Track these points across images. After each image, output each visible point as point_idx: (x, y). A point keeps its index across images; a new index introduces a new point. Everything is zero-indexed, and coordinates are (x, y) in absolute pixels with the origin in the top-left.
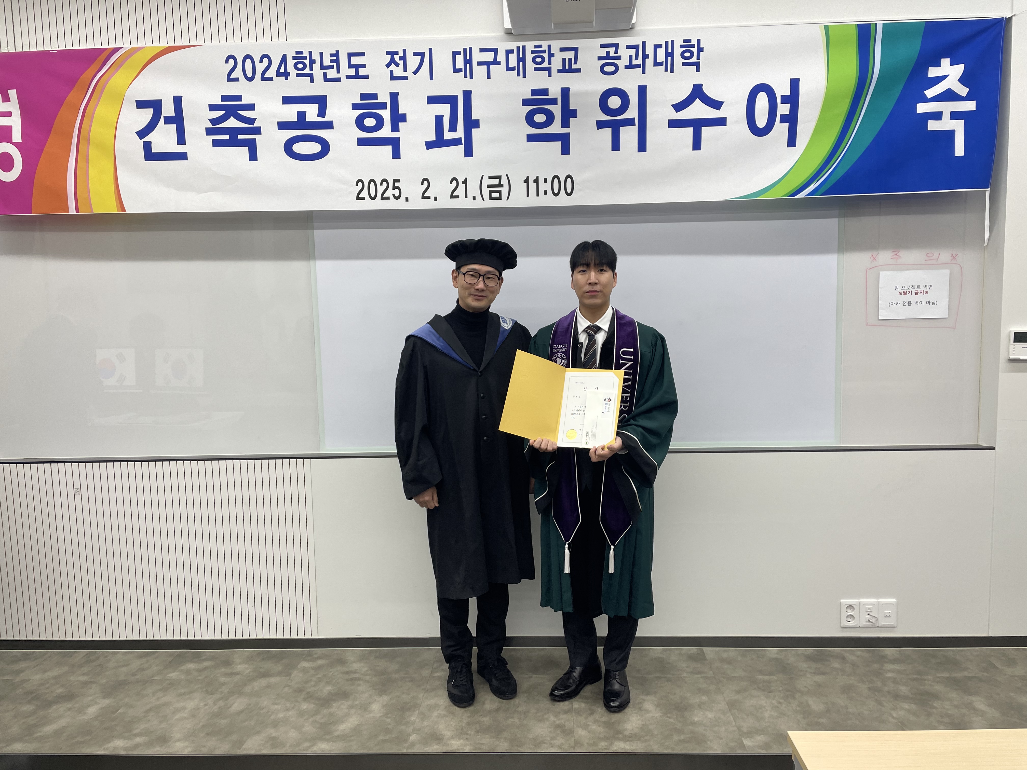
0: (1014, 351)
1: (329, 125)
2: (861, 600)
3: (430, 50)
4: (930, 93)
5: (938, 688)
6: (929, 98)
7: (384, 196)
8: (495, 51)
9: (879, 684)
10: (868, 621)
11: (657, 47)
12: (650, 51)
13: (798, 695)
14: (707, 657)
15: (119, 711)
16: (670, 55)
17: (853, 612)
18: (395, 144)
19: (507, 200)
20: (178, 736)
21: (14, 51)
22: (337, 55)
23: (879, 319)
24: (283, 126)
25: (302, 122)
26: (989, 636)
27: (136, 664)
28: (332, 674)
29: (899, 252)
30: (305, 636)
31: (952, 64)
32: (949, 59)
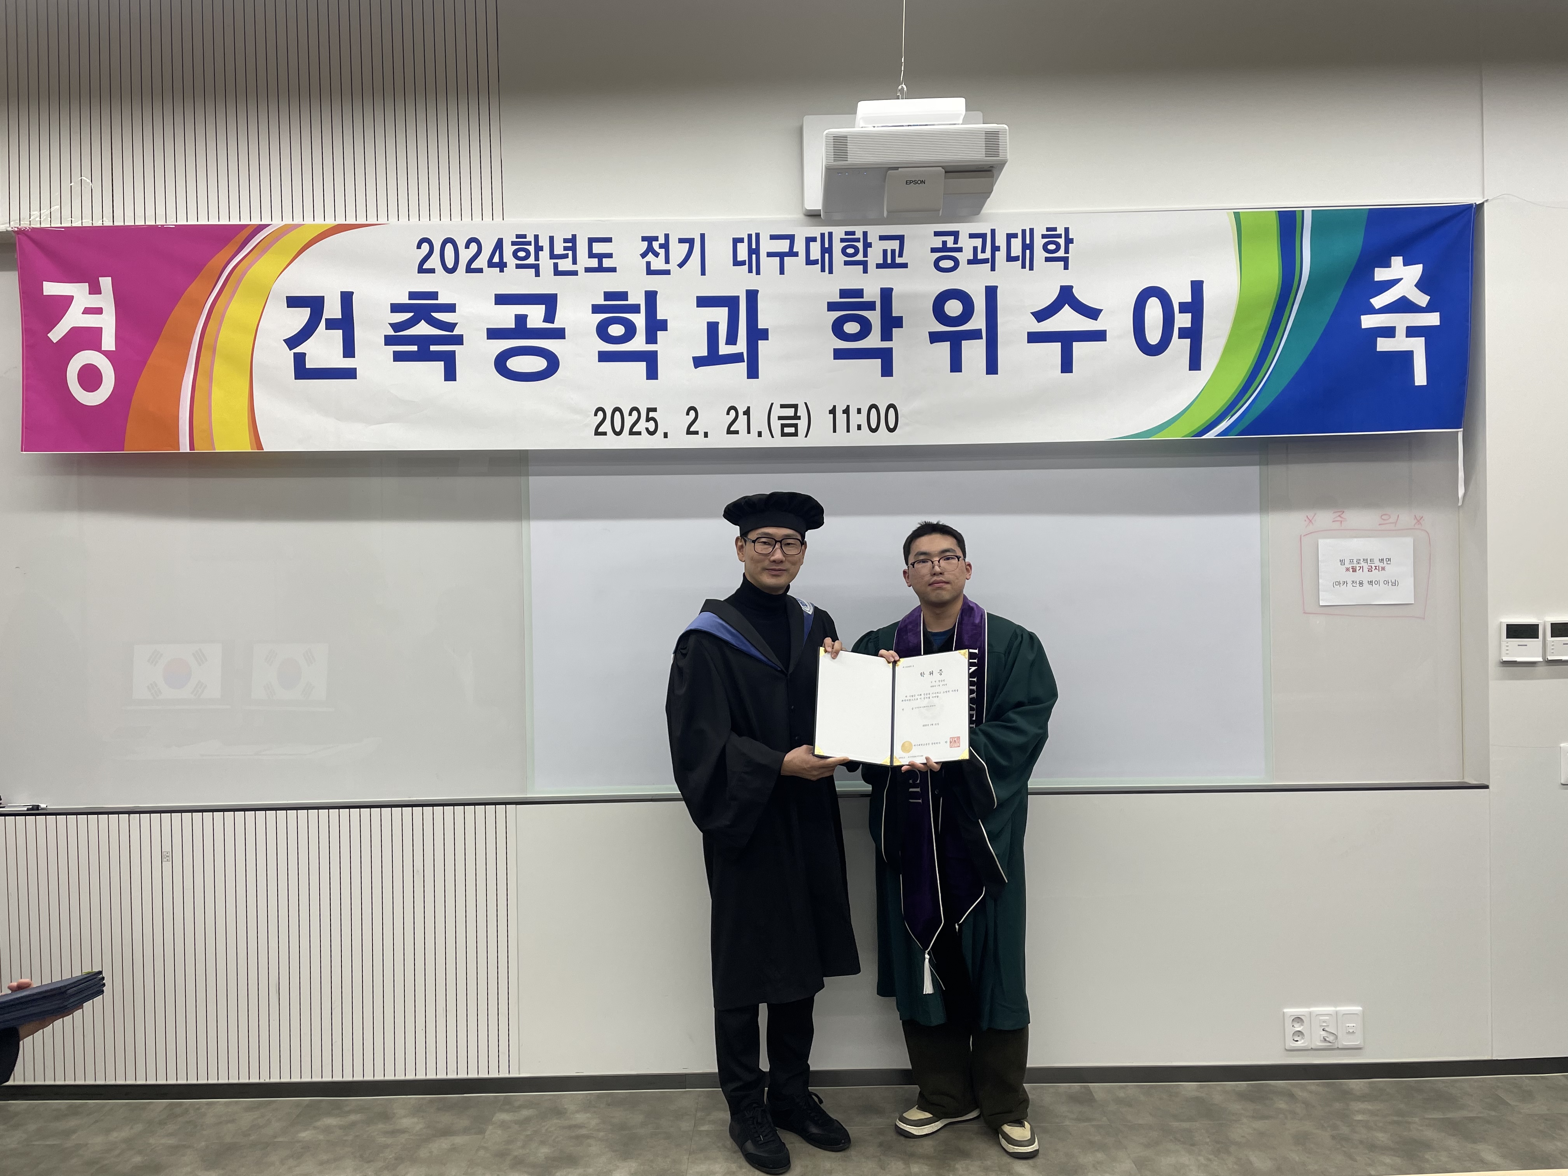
0: (1507, 650)
1: (560, 334)
2: (1312, 1009)
3: (703, 236)
4: (1378, 302)
5: (1430, 1134)
6: (1377, 308)
7: (634, 430)
8: (791, 238)
9: (1345, 1130)
10: (1324, 1040)
11: (1010, 236)
12: (1001, 241)
13: (1233, 1149)
14: (1096, 1097)
16: (1028, 247)
17: (1302, 1027)
18: (651, 360)
19: (806, 436)
21: (111, 224)
22: (573, 240)
23: (1321, 604)
24: (494, 334)
25: (521, 328)
26: (1494, 1059)
27: (246, 1119)
28: (547, 1130)
29: (1344, 513)
30: (499, 1075)
31: (1406, 264)
32: (1402, 257)
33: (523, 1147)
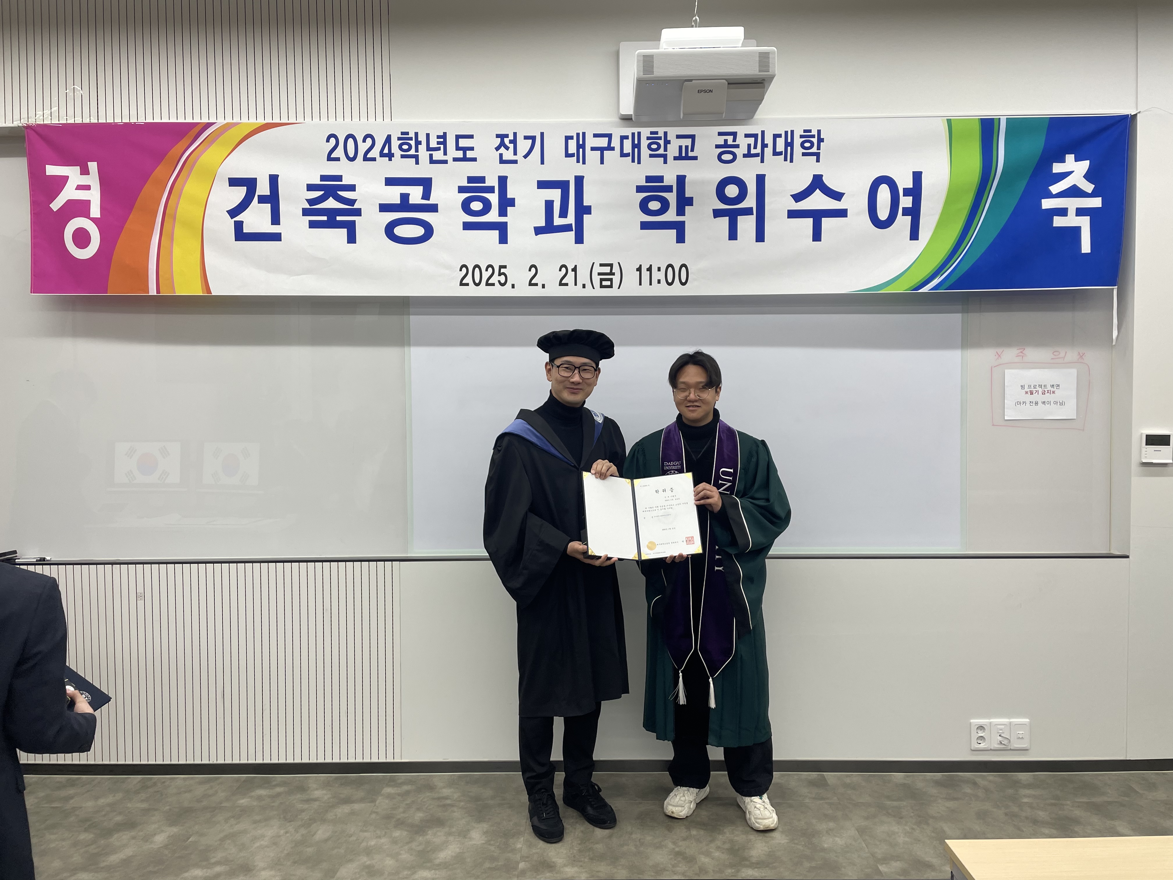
0: (1146, 454)
1: (434, 208)
2: (991, 720)
3: (542, 134)
4: (1055, 189)
5: (1078, 813)
6: (1054, 193)
7: (490, 282)
8: (609, 136)
9: (1015, 809)
10: (999, 742)
11: (776, 136)
12: (769, 140)
13: (931, 821)
14: (829, 782)
15: (190, 840)
16: (789, 144)
17: (984, 733)
18: (502, 229)
19: (619, 288)
20: (261, 865)
21: (96, 122)
22: (444, 137)
23: (1006, 418)
24: (384, 208)
25: (404, 204)
26: (1128, 759)
27: (200, 790)
28: (421, 800)
29: (1025, 350)
30: (386, 760)
31: (1077, 160)
32: (1074, 155)
33: (404, 812)
